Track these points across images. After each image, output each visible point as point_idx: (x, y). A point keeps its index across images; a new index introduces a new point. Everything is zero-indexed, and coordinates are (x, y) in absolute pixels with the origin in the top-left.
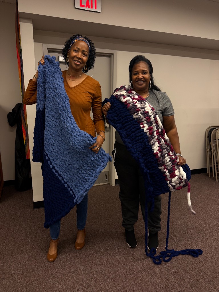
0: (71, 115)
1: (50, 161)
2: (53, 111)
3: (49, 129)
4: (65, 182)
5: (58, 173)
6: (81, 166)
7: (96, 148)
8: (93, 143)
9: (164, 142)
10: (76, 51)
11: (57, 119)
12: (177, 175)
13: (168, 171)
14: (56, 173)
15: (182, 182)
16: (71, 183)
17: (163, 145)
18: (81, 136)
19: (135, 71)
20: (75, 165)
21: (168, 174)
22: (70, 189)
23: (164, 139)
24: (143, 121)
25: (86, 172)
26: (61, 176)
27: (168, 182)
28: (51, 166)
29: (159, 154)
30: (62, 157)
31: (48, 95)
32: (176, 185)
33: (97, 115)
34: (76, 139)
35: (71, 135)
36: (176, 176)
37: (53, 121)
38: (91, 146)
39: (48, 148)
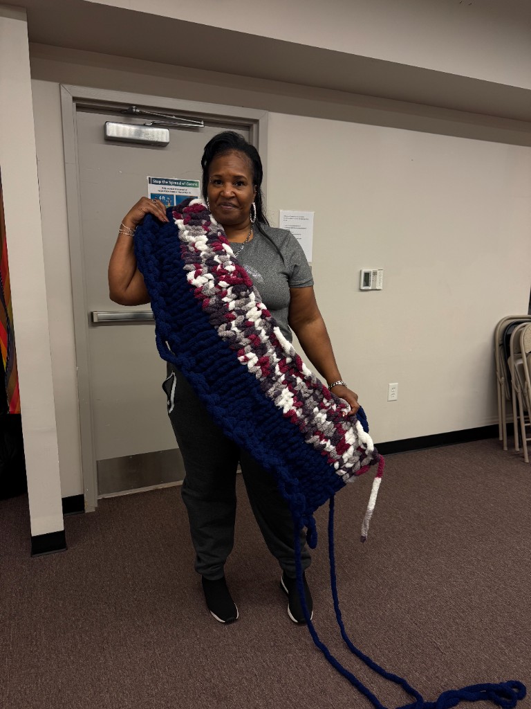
9: (303, 383)
12: (351, 443)
13: (329, 440)
15: (366, 456)
17: (302, 391)
19: (215, 174)
21: (332, 448)
23: (302, 376)
24: (244, 347)
27: (337, 465)
29: (299, 413)
32: (354, 466)
36: (349, 446)
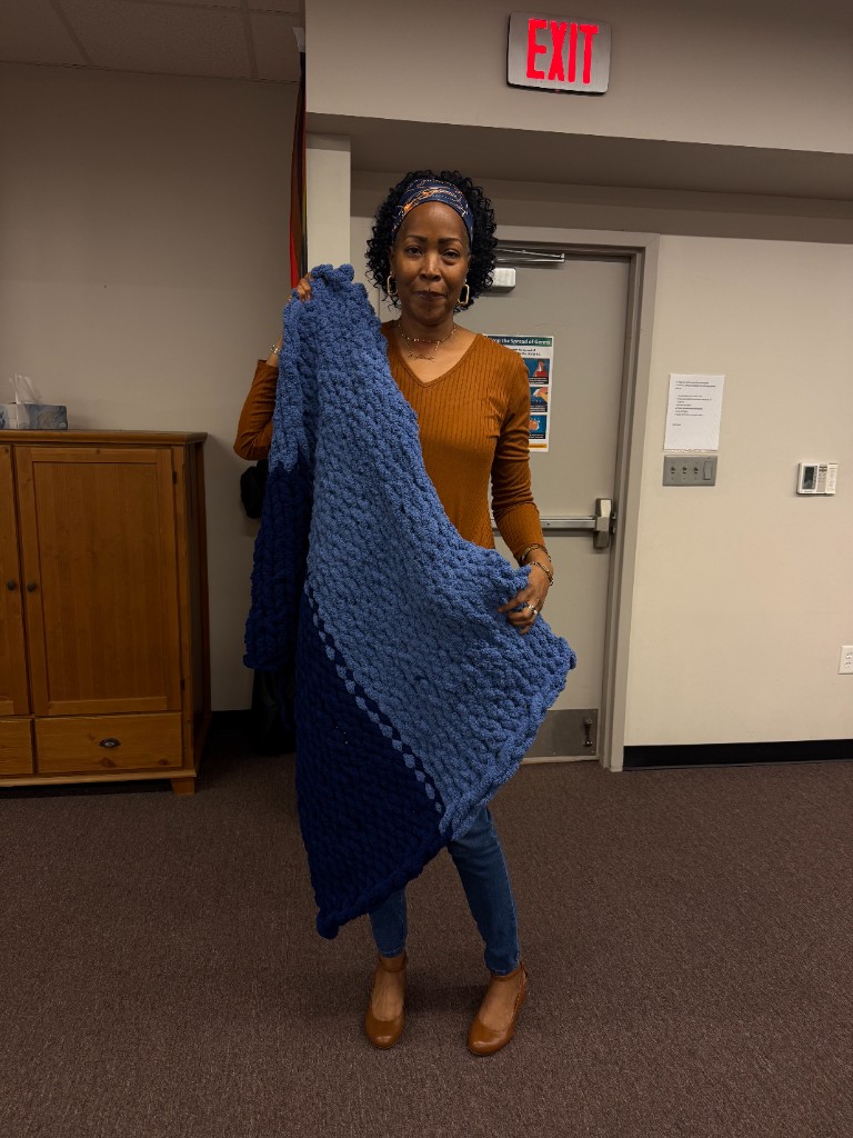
0: (424, 478)
1: (343, 663)
2: (350, 467)
3: (336, 538)
4: (404, 745)
5: (379, 712)
6: (466, 685)
7: (527, 611)
8: (519, 589)
10: (415, 251)
11: (364, 498)
14: (369, 712)
16: (427, 752)
18: (471, 562)
20: (441, 678)
22: (426, 774)
25: (485, 708)
26: (390, 725)
28: (350, 686)
30: (389, 649)
31: (332, 408)
33: (510, 483)
34: (451, 572)
35: (432, 557)
37: (349, 506)
38: (510, 599)
39: (336, 616)
